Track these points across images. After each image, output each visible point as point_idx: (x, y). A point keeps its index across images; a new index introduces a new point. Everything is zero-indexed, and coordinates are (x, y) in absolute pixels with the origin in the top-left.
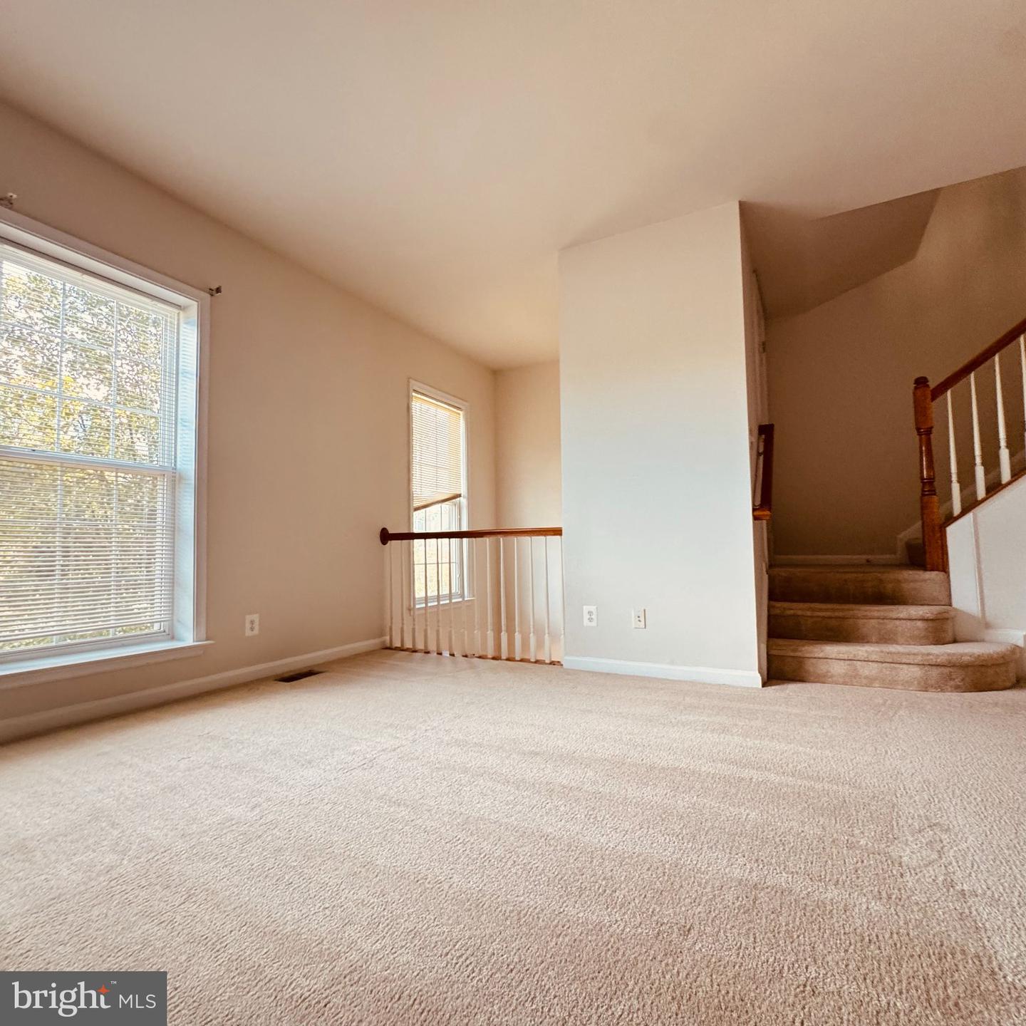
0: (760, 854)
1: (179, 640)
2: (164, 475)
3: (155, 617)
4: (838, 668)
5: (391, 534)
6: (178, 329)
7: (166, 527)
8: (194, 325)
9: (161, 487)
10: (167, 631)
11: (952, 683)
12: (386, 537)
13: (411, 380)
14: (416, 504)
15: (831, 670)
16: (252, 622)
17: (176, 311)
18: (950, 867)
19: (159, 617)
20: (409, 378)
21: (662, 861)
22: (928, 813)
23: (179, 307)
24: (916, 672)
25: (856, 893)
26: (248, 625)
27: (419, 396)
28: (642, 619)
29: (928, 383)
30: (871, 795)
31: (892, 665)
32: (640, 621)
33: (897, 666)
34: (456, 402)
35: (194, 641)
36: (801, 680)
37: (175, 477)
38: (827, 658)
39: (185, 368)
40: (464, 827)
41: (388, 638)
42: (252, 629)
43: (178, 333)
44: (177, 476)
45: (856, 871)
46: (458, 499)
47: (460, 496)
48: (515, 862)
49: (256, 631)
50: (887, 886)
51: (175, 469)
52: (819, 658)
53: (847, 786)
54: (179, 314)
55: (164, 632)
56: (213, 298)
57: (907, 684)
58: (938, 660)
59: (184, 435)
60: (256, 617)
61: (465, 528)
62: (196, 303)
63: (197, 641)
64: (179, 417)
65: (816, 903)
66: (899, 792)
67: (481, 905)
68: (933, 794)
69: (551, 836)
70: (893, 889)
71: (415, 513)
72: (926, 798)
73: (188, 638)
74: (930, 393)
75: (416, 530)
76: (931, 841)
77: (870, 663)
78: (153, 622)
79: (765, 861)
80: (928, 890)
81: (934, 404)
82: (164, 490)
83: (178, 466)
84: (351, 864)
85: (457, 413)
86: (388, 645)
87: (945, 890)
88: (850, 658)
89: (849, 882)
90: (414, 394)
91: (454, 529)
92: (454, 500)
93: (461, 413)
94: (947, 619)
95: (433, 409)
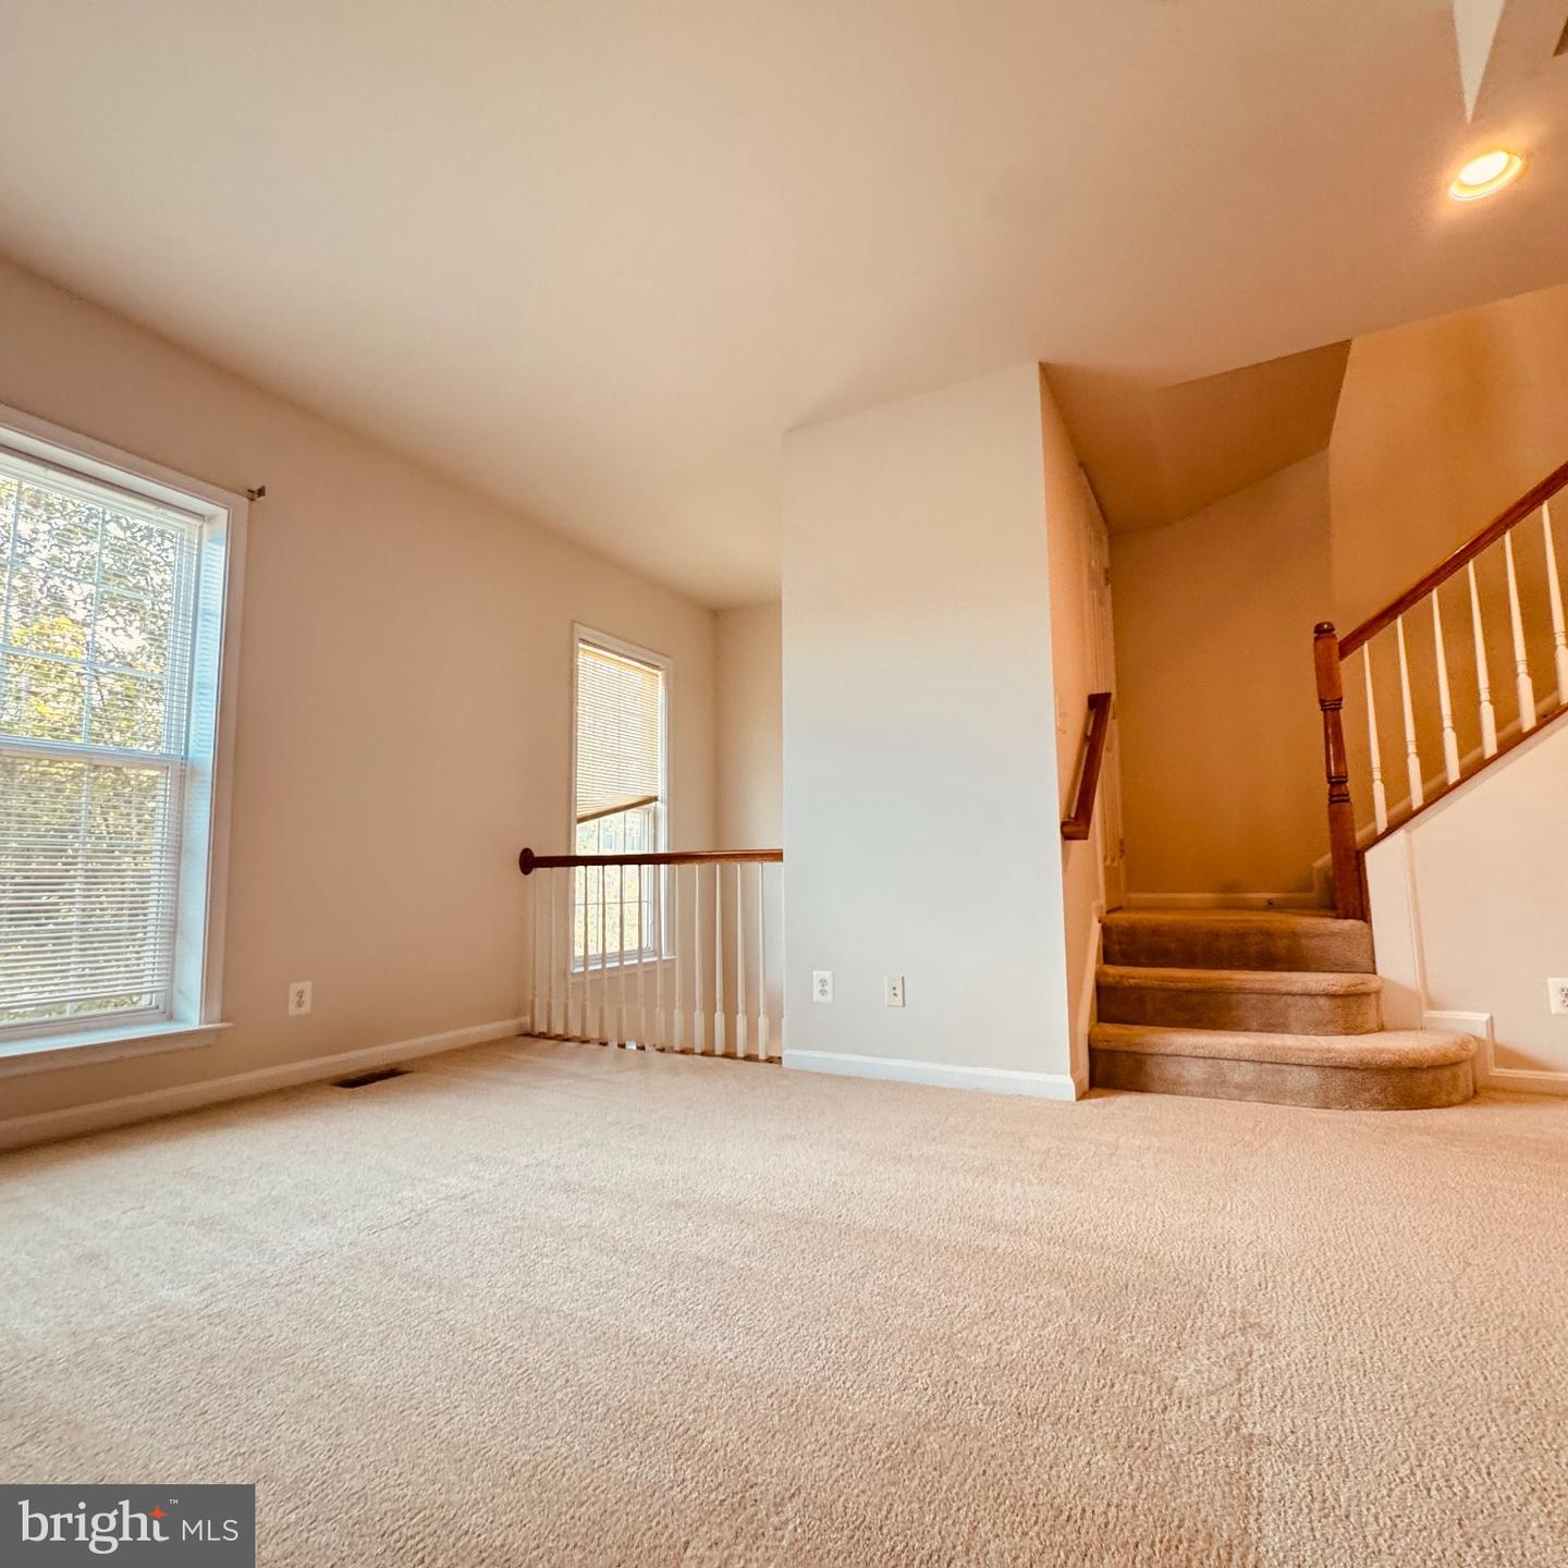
0: (958, 1371)
1: (180, 1021)
2: (168, 768)
3: (145, 985)
4: (1195, 1072)
5: (537, 858)
6: (199, 550)
7: (167, 846)
8: (221, 544)
9: (163, 787)
10: (161, 1008)
11: (1367, 1096)
12: (528, 862)
13: (577, 626)
14: (580, 812)
15: (1185, 1073)
16: (300, 994)
17: (196, 523)
18: (1248, 1396)
19: (150, 985)
20: (574, 622)
21: (798, 1382)
22: (1249, 1307)
23: (201, 516)
24: (1312, 1077)
25: (1080, 1439)
26: (293, 999)
27: (591, 648)
28: (899, 991)
29: (1335, 632)
30: (1172, 1275)
31: (1277, 1066)
32: (895, 995)
33: (1284, 1067)
34: (650, 657)
35: (200, 1023)
36: (1142, 1089)
37: (185, 771)
38: (1179, 1055)
39: (206, 607)
40: (515, 1323)
41: (527, 1019)
42: (300, 1004)
43: (199, 556)
44: (188, 770)
45: (1097, 1401)
46: (654, 804)
47: (656, 799)
48: (567, 1381)
49: (306, 1008)
50: (1134, 1426)
51: (186, 759)
52: (1167, 1055)
53: (1140, 1262)
54: (201, 527)
55: (157, 1008)
56: (254, 504)
57: (1297, 1097)
58: (1344, 1060)
59: (201, 708)
60: (307, 986)
61: (662, 850)
62: (226, 511)
63: (205, 1023)
64: (195, 680)
65: (1010, 1454)
66: (1218, 1271)
67: (483, 1452)
68: (1269, 1274)
69: (643, 1339)
70: (1142, 1432)
71: (579, 826)
72: (1256, 1282)
73: (192, 1018)
74: (1337, 647)
75: (580, 852)
76: (1234, 1354)
77: (1243, 1063)
78: (142, 993)
79: (960, 1383)
80: (1197, 1434)
81: (1343, 664)
82: (166, 790)
83: (190, 755)
84: (312, 1382)
85: (653, 674)
86: (529, 1030)
87: (1223, 1434)
88: (1212, 1055)
89: (1077, 1419)
90: (581, 645)
91: (646, 850)
92: (646, 806)
93: (659, 673)
94: (1367, 994)
95: (615, 669)
